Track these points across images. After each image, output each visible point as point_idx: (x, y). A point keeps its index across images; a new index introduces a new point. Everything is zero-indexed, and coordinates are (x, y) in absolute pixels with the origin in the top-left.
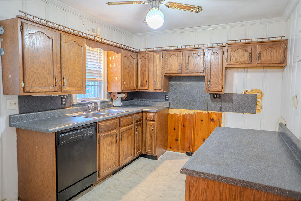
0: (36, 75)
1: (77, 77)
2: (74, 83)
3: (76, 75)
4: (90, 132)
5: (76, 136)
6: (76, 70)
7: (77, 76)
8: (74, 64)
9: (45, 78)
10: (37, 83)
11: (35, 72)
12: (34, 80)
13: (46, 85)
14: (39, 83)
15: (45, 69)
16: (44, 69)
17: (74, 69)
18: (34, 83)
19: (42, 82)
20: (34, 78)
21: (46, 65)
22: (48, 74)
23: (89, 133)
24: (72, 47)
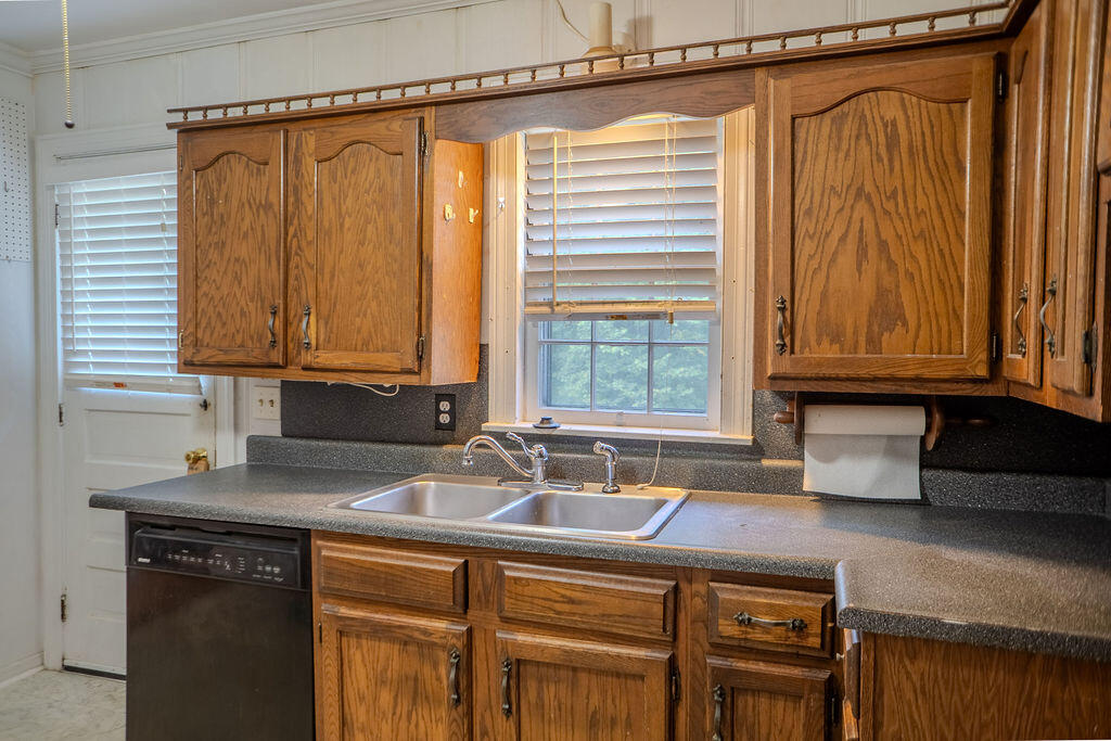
0: (215, 307)
1: (374, 304)
2: (359, 332)
3: (370, 294)
4: (268, 569)
5: (197, 556)
6: (369, 268)
7: (376, 297)
8: (362, 243)
9: (243, 314)
10: (216, 335)
11: (212, 298)
12: (209, 323)
13: (243, 341)
14: (223, 332)
15: (244, 283)
16: (240, 283)
17: (361, 266)
18: (208, 333)
19: (233, 330)
20: (210, 318)
21: (246, 266)
22: (252, 301)
23: (260, 568)
24: (353, 172)
